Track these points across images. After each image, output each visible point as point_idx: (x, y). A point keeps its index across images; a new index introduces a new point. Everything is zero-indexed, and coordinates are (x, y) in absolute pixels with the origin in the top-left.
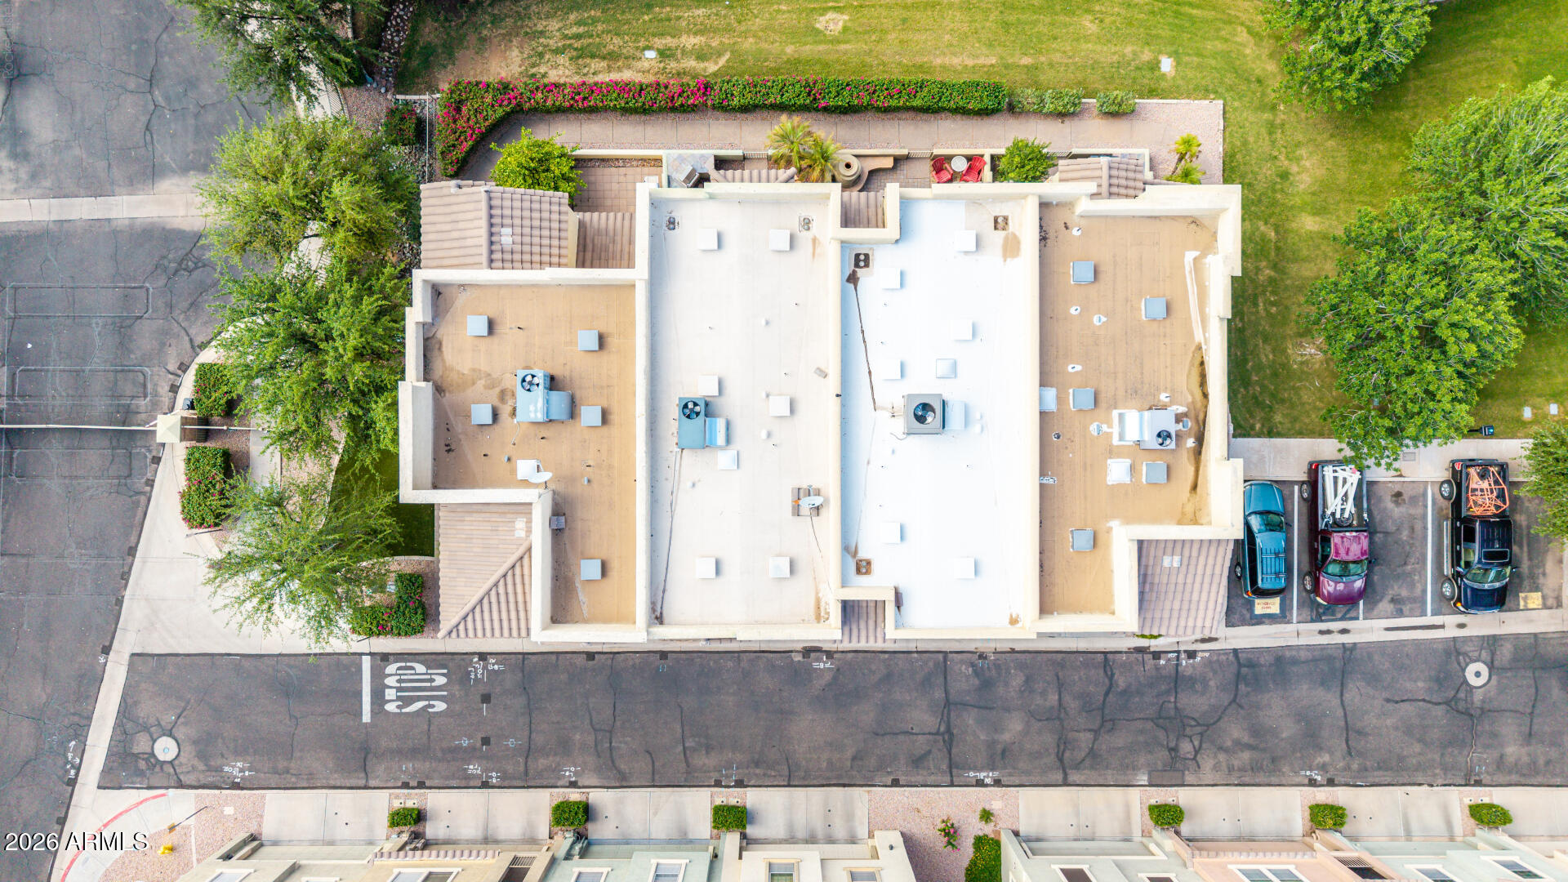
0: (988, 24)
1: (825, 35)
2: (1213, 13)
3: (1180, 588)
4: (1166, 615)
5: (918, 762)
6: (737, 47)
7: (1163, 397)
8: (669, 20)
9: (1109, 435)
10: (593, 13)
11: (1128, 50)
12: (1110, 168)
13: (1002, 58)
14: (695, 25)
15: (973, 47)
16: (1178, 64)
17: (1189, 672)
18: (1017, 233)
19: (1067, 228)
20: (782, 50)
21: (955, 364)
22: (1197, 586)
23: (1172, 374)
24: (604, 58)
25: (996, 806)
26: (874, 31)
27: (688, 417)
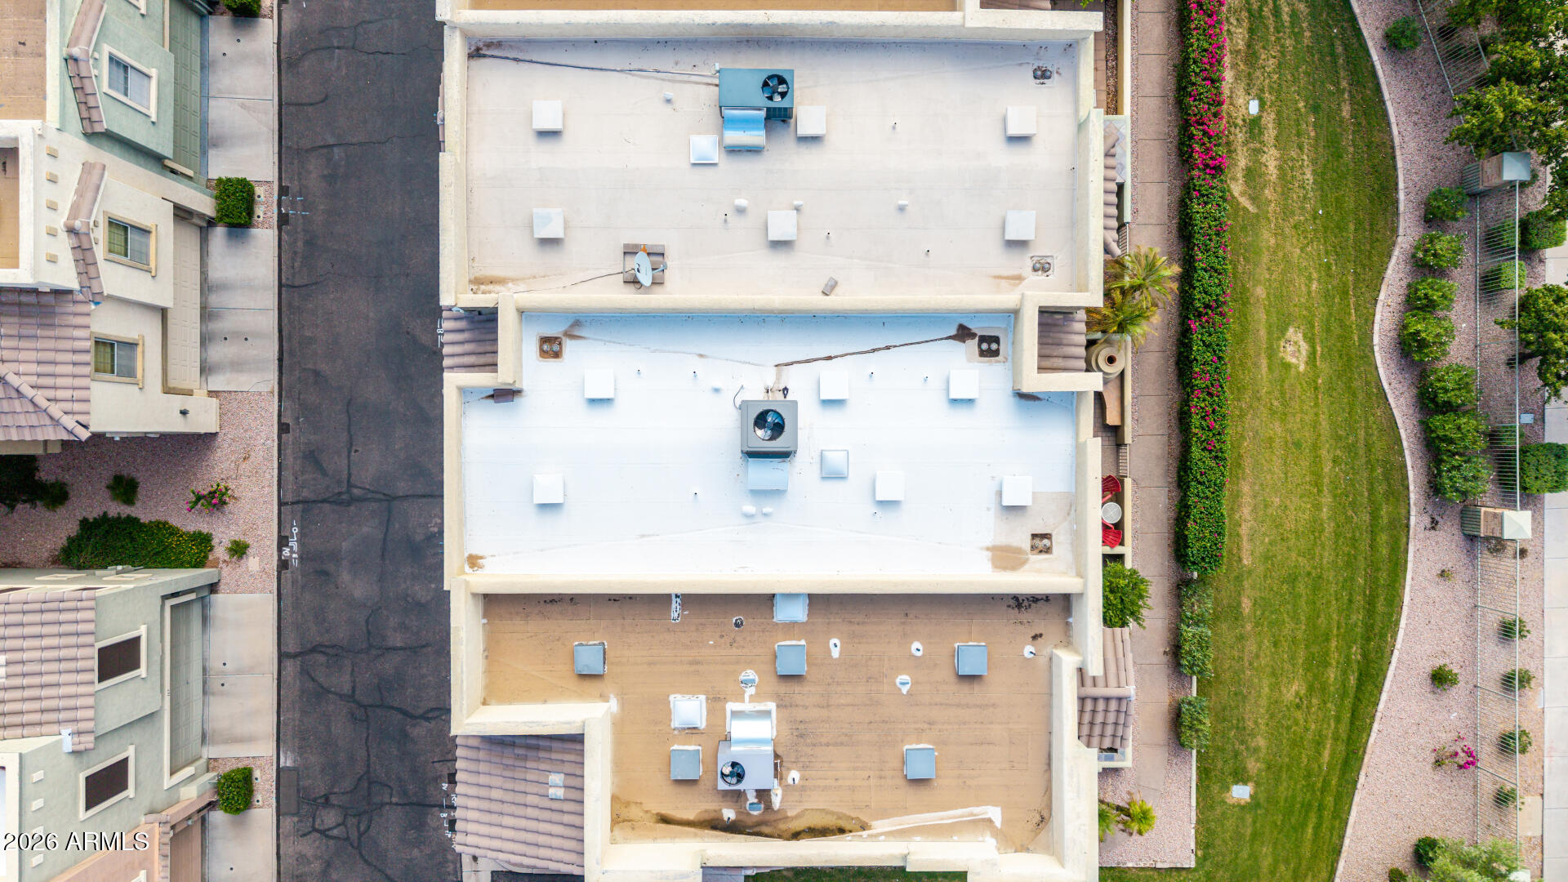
0: (1294, 555)
1: (1279, 339)
2: (1308, 854)
3: (520, 798)
4: (483, 780)
5: (313, 457)
6: (1263, 222)
7: (794, 775)
8: (1299, 135)
9: (740, 697)
10: (1308, 34)
11: (1261, 742)
12: (1120, 699)
13: (1250, 572)
14: (1292, 169)
15: (1264, 534)
16: (1242, 808)
17: (432, 822)
18: (1026, 567)
19: (1035, 637)
20: (1259, 282)
21: (843, 478)
22: (523, 823)
23: (825, 788)
24: (1249, 46)
25: (253, 563)
26: (1285, 404)
27: (765, 84)
